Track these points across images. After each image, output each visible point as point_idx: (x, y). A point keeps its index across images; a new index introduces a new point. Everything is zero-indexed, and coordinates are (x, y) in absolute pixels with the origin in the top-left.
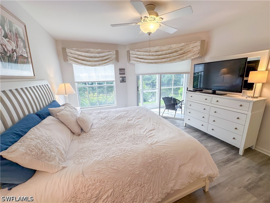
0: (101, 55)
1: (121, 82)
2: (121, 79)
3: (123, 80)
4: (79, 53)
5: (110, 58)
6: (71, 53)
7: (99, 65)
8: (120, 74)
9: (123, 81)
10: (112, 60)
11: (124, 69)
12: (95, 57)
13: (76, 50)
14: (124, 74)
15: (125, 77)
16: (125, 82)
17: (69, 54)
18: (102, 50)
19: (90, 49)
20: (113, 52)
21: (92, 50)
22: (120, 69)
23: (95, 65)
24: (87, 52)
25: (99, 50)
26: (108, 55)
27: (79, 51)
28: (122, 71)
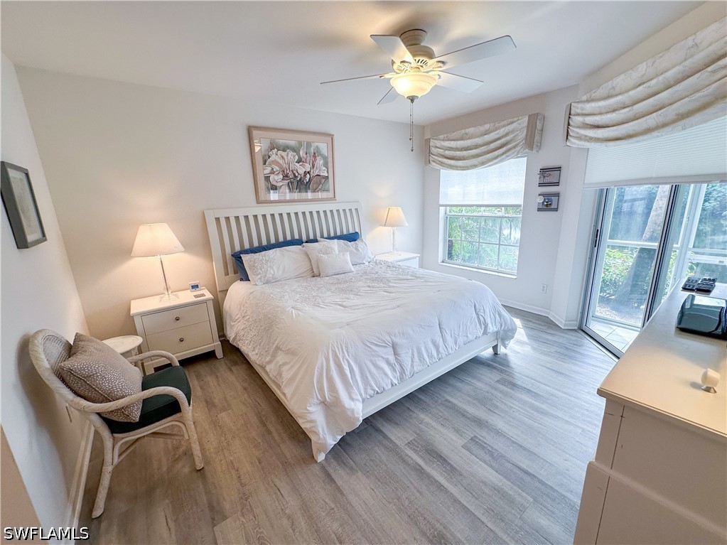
0: (487, 138)
1: (539, 210)
2: (541, 200)
3: (549, 204)
4: (447, 144)
5: (511, 140)
6: (437, 147)
7: (483, 163)
8: (541, 185)
9: (547, 205)
10: (514, 147)
11: (559, 169)
12: (476, 147)
13: (443, 140)
14: (557, 184)
15: (557, 195)
16: (556, 210)
17: (434, 150)
18: (492, 125)
19: (467, 131)
20: (519, 122)
21: (471, 130)
22: (544, 171)
23: (475, 166)
24: (462, 139)
25: (487, 126)
26: (507, 135)
27: (448, 140)
28: (549, 176)
